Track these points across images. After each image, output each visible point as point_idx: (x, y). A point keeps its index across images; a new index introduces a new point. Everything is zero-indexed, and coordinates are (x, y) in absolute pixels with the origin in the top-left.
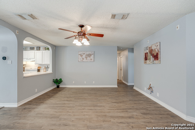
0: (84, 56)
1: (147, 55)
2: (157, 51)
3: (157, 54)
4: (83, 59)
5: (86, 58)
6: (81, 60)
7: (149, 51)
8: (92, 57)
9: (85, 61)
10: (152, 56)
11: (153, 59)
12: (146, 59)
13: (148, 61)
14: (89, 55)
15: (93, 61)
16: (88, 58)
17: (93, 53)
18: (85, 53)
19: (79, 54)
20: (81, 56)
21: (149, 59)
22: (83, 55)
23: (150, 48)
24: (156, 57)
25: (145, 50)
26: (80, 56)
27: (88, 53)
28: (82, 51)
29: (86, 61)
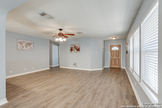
0: (24, 45)
1: (72, 48)
2: (79, 47)
3: (79, 49)
4: (23, 47)
5: (26, 46)
6: (21, 48)
7: (74, 47)
8: (32, 46)
9: (24, 49)
10: (76, 49)
11: (77, 51)
12: (71, 50)
13: (73, 52)
14: (29, 44)
15: (32, 49)
16: (28, 47)
17: (33, 42)
18: (25, 41)
19: (18, 42)
20: (21, 44)
21: (74, 50)
22: (22, 43)
23: (74, 45)
24: (78, 50)
25: (71, 46)
26: (19, 44)
27: (28, 42)
28: (21, 39)
29: (26, 49)
